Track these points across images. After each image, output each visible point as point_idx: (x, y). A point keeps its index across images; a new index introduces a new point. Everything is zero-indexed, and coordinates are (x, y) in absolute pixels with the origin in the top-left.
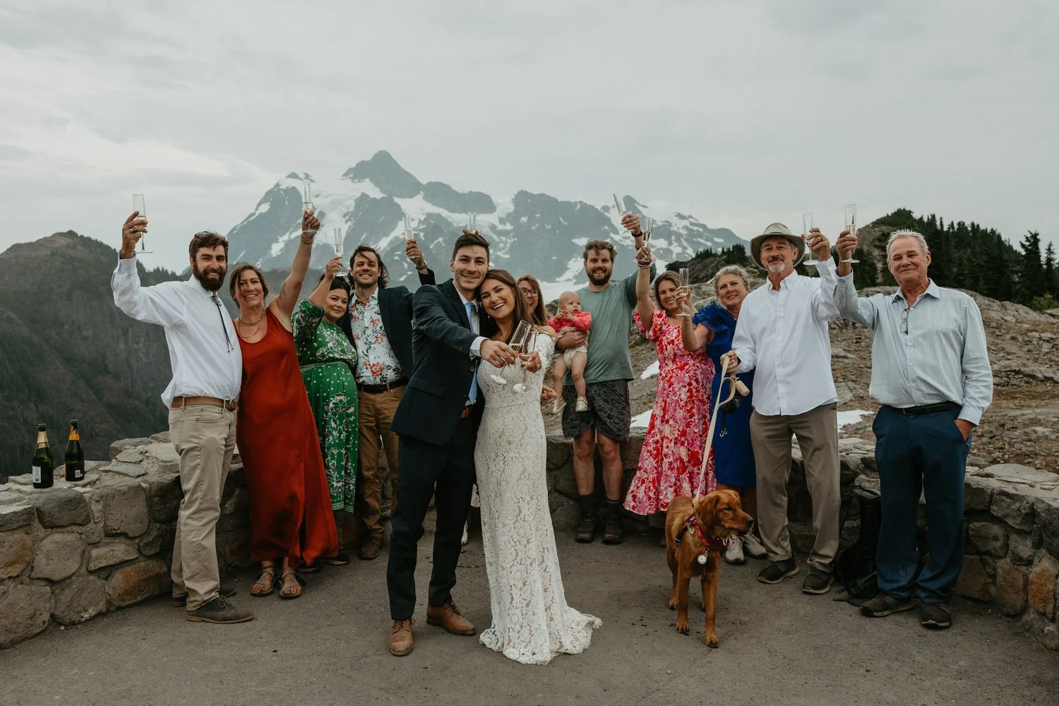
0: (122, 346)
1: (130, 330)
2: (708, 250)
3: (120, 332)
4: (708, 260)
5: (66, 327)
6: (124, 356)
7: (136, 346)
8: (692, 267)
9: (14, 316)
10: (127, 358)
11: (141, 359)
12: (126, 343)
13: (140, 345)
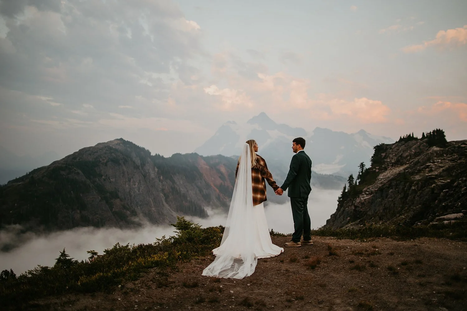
0: (127, 186)
1: (132, 179)
2: (410, 135)
3: (127, 180)
4: (411, 143)
5: (103, 177)
6: (128, 190)
7: (134, 186)
8: (397, 148)
9: (80, 172)
10: (129, 192)
11: (136, 192)
12: (129, 185)
13: (136, 186)
